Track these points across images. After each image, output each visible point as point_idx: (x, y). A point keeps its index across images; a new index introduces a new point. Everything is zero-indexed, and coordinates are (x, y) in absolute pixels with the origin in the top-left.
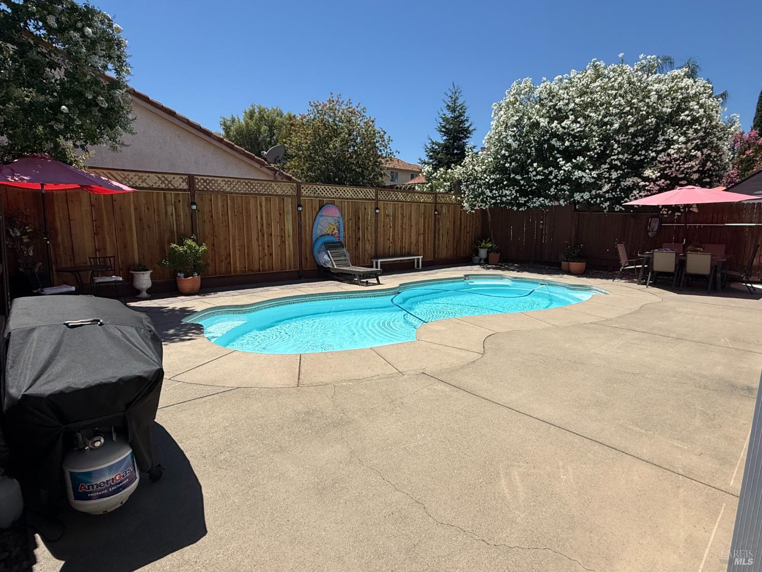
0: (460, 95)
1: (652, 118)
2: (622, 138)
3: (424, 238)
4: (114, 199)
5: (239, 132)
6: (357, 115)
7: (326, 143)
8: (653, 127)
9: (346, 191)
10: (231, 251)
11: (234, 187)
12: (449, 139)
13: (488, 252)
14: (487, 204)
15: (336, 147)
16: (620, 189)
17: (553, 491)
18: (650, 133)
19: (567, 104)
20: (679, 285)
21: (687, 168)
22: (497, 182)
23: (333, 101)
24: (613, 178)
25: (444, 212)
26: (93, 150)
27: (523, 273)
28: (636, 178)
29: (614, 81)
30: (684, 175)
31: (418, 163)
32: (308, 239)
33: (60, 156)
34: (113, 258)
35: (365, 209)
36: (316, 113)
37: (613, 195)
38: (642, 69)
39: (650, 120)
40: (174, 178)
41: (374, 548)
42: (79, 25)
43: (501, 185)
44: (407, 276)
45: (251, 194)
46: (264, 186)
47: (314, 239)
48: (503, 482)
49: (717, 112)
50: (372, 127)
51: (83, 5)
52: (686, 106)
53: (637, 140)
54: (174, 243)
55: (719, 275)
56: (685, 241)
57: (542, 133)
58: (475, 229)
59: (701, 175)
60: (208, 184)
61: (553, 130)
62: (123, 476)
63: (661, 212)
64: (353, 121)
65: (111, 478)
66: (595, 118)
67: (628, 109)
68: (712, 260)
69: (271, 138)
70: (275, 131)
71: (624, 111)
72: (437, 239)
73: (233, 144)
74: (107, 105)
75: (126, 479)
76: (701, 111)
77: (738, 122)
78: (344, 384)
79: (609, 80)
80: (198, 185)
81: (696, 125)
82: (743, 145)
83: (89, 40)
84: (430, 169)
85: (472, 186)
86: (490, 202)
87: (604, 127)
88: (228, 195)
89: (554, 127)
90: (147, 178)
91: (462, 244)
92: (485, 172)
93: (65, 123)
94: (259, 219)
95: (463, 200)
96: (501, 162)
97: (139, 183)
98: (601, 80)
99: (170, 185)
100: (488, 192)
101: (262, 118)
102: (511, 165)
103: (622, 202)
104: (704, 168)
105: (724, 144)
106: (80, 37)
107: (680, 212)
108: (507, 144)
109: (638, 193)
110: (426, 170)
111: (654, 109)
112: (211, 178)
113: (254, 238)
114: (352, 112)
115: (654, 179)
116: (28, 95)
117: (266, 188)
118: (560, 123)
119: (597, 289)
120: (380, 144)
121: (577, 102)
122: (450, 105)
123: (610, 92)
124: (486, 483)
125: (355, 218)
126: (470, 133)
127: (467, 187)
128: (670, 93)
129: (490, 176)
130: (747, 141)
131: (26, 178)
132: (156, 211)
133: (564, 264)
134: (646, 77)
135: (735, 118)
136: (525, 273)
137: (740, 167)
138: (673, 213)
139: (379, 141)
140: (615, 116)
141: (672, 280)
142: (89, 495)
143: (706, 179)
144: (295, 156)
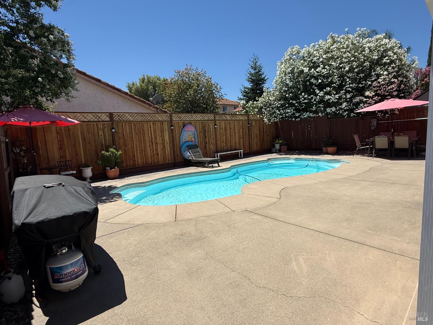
0: (258, 60)
1: (367, 62)
2: (351, 75)
3: (243, 140)
4: (69, 128)
5: (137, 90)
6: (202, 76)
7: (185, 92)
8: (368, 68)
9: (197, 116)
10: (135, 154)
11: (135, 118)
12: (254, 85)
13: (280, 146)
14: (277, 118)
15: (191, 94)
16: (352, 104)
17: (323, 267)
18: (367, 71)
19: (319, 59)
20: (392, 156)
21: (390, 89)
22: (282, 106)
23: (188, 69)
24: (348, 98)
25: (253, 124)
26: (57, 102)
27: (301, 156)
28: (361, 97)
29: (344, 44)
30: (388, 93)
31: (237, 100)
32: (178, 144)
33: (39, 106)
34: (70, 161)
35: (209, 126)
36: (179, 76)
37: (349, 108)
38: (359, 36)
39: (366, 64)
40: (102, 115)
41: (221, 302)
42: (46, 34)
43: (285, 107)
44: (235, 161)
45: (144, 121)
46: (152, 117)
47: (181, 144)
48: (294, 264)
49: (404, 56)
50: (210, 82)
51: (48, 24)
52: (386, 54)
53: (360, 76)
54: (104, 151)
55: (414, 148)
56: (392, 130)
57: (306, 76)
58: (272, 133)
59: (399, 92)
60: (120, 117)
61: (311, 74)
62: (79, 269)
63: (378, 115)
64: (199, 79)
65: (72, 270)
66: (334, 65)
67: (353, 58)
68: (409, 139)
69: (155, 92)
70: (157, 88)
71: (351, 60)
72: (250, 141)
73: (133, 95)
74: (63, 76)
75: (80, 271)
76: (395, 56)
77: (417, 61)
78: (201, 218)
79: (341, 44)
80: (115, 118)
81: (392, 65)
82: (422, 76)
83: (52, 42)
84: (244, 102)
85: (269, 109)
86: (279, 117)
87: (340, 70)
88: (132, 123)
89: (312, 72)
90: (87, 116)
91: (265, 142)
92: (275, 101)
93: (41, 88)
94: (150, 135)
95: (264, 117)
96: (284, 94)
97: (83, 119)
98: (337, 44)
99: (100, 119)
100: (278, 112)
101: (149, 82)
102: (289, 95)
103: (354, 111)
104: (400, 88)
105: (410, 74)
106: (47, 40)
107: (388, 114)
108: (287, 84)
109: (363, 106)
110: (242, 103)
111: (368, 57)
112: (122, 114)
113: (148, 145)
114: (198, 74)
115: (372, 97)
116: (20, 73)
117: (153, 117)
118: (315, 70)
119: (344, 161)
120: (215, 91)
121: (324, 58)
122: (253, 66)
123: (342, 50)
124: (284, 265)
125: (204, 131)
126: (265, 81)
127: (265, 109)
128: (376, 48)
129: (278, 102)
130: (425, 73)
131: (21, 119)
132: (93, 134)
133: (324, 149)
134: (362, 40)
135: (415, 59)
136: (302, 155)
137: (422, 88)
138: (385, 115)
139: (215, 89)
140: (346, 64)
141: (387, 153)
142: (60, 280)
143: (402, 94)
144: (168, 101)
